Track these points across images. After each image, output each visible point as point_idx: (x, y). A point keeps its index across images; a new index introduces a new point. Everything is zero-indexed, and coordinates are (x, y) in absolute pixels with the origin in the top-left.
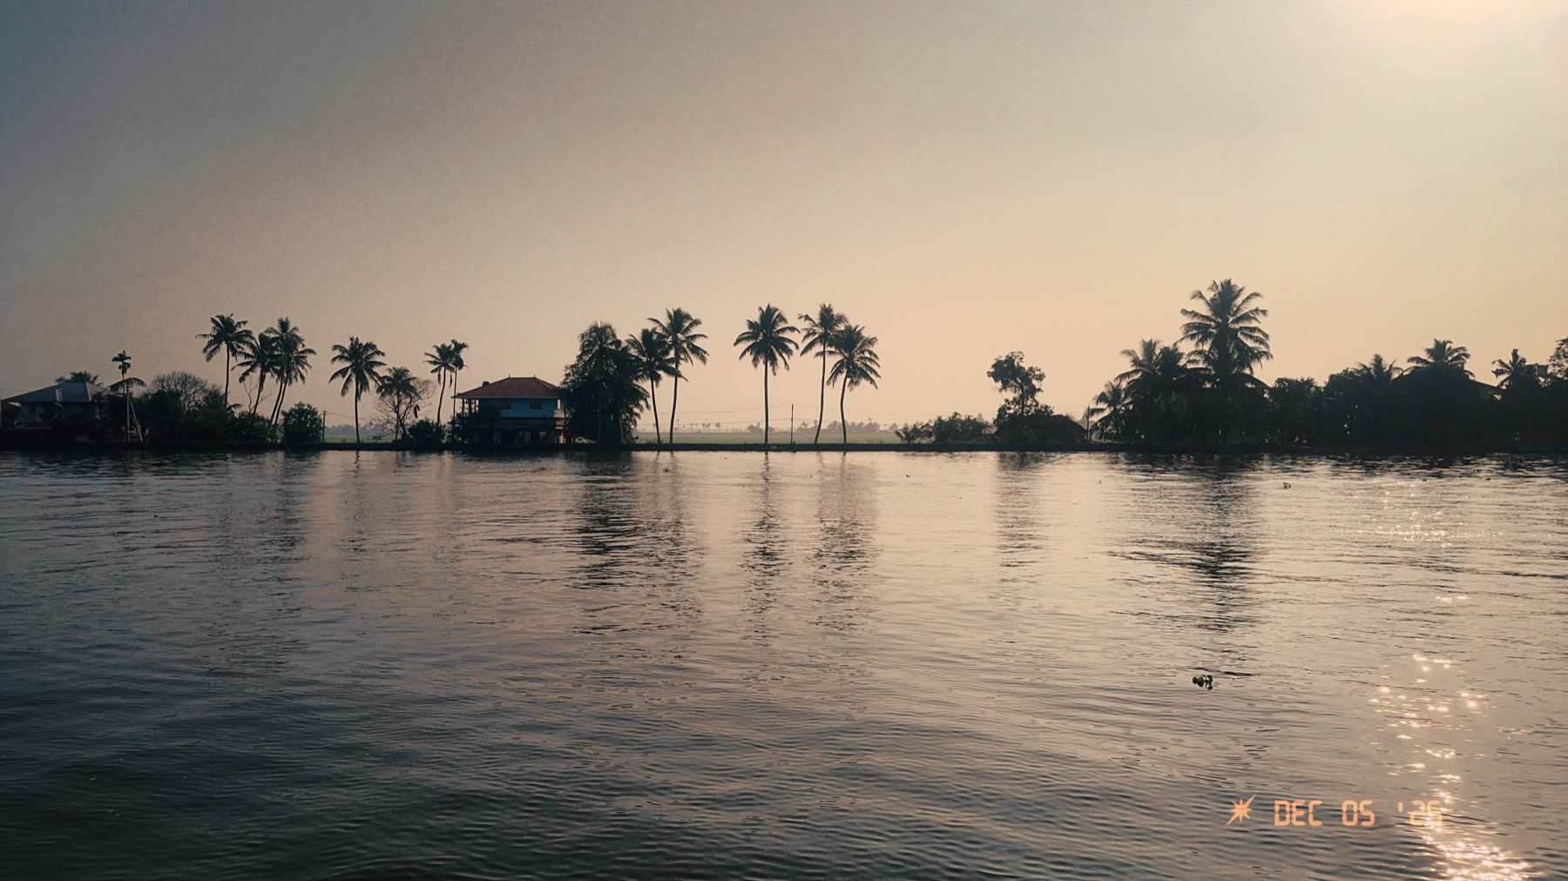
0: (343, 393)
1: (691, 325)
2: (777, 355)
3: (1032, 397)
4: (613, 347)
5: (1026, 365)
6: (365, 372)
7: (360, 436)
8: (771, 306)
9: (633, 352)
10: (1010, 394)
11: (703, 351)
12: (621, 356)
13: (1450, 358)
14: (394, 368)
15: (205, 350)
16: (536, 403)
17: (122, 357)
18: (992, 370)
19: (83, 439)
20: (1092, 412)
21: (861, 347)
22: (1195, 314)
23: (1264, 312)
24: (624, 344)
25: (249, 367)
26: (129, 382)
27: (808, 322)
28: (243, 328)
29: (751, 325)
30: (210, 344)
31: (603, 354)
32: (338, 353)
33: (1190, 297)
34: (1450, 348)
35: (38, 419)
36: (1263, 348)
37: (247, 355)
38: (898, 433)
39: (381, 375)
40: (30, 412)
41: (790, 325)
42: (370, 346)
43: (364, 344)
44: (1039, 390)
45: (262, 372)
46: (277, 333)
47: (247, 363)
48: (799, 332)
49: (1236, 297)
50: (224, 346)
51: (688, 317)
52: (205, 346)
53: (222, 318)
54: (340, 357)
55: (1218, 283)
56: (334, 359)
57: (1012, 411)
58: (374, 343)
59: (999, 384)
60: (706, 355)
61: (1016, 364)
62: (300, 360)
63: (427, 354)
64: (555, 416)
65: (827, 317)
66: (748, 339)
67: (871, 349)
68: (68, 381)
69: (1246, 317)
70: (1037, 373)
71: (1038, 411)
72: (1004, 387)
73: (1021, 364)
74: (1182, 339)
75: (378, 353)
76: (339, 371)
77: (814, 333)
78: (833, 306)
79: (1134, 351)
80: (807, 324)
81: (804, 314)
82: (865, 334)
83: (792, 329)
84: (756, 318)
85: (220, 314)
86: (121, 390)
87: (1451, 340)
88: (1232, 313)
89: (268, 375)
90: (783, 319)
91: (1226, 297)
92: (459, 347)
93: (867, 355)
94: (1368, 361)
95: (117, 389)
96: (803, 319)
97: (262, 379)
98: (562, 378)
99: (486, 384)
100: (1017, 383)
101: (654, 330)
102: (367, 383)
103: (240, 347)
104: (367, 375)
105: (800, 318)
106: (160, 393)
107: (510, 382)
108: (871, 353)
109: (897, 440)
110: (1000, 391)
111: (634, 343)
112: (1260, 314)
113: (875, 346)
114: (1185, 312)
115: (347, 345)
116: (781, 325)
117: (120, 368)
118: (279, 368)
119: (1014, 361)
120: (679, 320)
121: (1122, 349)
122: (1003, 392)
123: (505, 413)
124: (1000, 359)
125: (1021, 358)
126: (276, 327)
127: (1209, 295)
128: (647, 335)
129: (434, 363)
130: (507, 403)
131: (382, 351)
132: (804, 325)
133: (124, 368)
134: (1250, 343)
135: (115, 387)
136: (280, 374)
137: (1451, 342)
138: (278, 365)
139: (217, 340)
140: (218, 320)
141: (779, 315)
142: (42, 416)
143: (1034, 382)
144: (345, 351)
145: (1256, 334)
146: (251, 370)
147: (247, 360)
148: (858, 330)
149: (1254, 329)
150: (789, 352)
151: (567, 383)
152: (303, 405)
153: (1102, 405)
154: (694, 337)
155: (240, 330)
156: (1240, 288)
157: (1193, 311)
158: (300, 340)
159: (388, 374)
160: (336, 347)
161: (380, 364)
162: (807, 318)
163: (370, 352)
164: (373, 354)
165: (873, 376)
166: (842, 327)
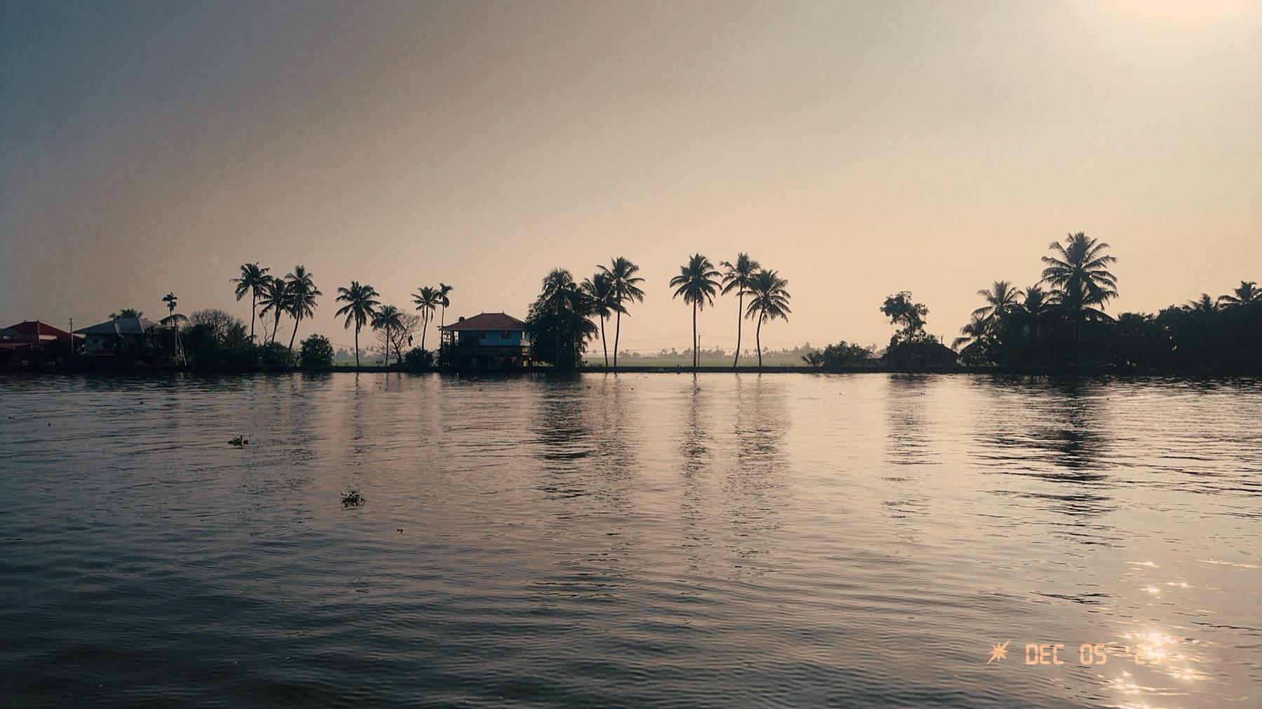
0: (346, 326)
1: (631, 271)
2: (703, 294)
3: (919, 328)
4: (570, 289)
5: (913, 303)
6: (364, 310)
7: (359, 361)
8: (700, 255)
9: (586, 292)
10: (900, 326)
11: (640, 291)
12: (576, 295)
13: (1255, 297)
14: (384, 306)
15: (237, 292)
16: (506, 334)
17: (170, 298)
18: (884, 306)
19: (139, 363)
20: (960, 341)
21: (775, 287)
22: (1053, 261)
23: (1114, 259)
24: (579, 286)
25: (268, 305)
26: (175, 317)
27: (727, 267)
28: (266, 273)
29: (684, 270)
30: (240, 286)
31: (561, 295)
32: (343, 294)
33: (1048, 247)
34: (1254, 288)
35: (101, 347)
36: (1110, 288)
37: (266, 296)
38: (804, 358)
39: (376, 312)
40: (94, 342)
41: (715, 270)
42: (367, 288)
43: (363, 287)
44: (924, 323)
45: (277, 309)
46: (294, 278)
47: (266, 302)
48: (721, 275)
49: (1089, 247)
50: (251, 288)
51: (629, 264)
52: (236, 289)
53: (249, 266)
54: (344, 297)
55: (1073, 236)
56: (338, 299)
57: (902, 340)
58: (371, 286)
59: (891, 318)
60: (643, 295)
61: (905, 302)
62: (309, 300)
63: (413, 295)
64: (521, 345)
65: (744, 264)
66: (680, 282)
67: (783, 289)
68: (118, 317)
69: (1097, 263)
70: (922, 308)
71: (925, 340)
72: (894, 320)
73: (910, 301)
74: (1042, 281)
75: (374, 294)
76: (343, 309)
77: (733, 277)
78: (748, 254)
79: (988, 291)
80: (727, 270)
81: (725, 262)
82: (779, 277)
83: (716, 274)
84: (687, 265)
85: (248, 263)
86: (169, 324)
87: (1255, 282)
88: (1085, 259)
89: (283, 312)
90: (710, 266)
91: (1080, 246)
92: (446, 289)
93: (780, 294)
94: (1198, 299)
95: (165, 324)
96: (724, 265)
97: (278, 315)
98: (527, 314)
99: (462, 319)
100: (906, 316)
101: (603, 275)
102: (365, 318)
103: (263, 289)
104: (365, 312)
105: (722, 264)
106: (197, 326)
107: (483, 317)
108: (783, 292)
109: (804, 364)
110: (891, 323)
111: (587, 285)
112: (1111, 261)
113: (786, 286)
114: (1045, 259)
115: (349, 287)
116: (708, 270)
117: (168, 306)
118: (292, 306)
119: (903, 299)
120: (622, 267)
121: (979, 290)
122: (894, 324)
123: (483, 342)
124: (891, 297)
125: (909, 297)
126: (294, 273)
127: (1066, 246)
128: (598, 279)
129: (419, 302)
130: (482, 334)
131: (377, 292)
132: (724, 270)
133: (172, 306)
134: (1099, 284)
135: (164, 322)
136: (293, 311)
137: (1255, 284)
138: (291, 304)
139: (245, 284)
140: (246, 267)
141: (705, 263)
142: (103, 345)
143: (921, 317)
144: (348, 293)
145: (1106, 277)
146: (268, 307)
147: (266, 300)
148: (772, 273)
149: (1104, 273)
150: (713, 292)
151: (531, 318)
152: (317, 336)
153: (968, 335)
154: (633, 281)
155: (263, 275)
156: (1092, 240)
157: (1053, 259)
158: (311, 283)
159: (379, 311)
160: (341, 289)
161: (376, 303)
162: (727, 264)
163: (368, 293)
164: (370, 295)
165: (784, 311)
166: (758, 272)
